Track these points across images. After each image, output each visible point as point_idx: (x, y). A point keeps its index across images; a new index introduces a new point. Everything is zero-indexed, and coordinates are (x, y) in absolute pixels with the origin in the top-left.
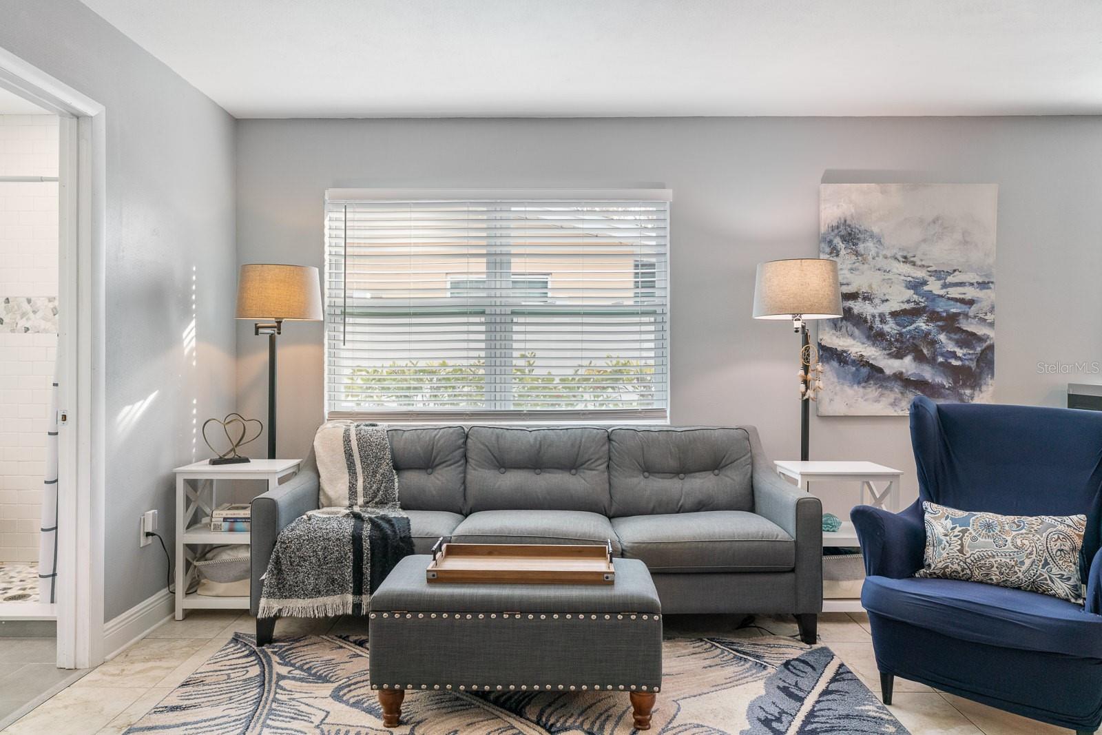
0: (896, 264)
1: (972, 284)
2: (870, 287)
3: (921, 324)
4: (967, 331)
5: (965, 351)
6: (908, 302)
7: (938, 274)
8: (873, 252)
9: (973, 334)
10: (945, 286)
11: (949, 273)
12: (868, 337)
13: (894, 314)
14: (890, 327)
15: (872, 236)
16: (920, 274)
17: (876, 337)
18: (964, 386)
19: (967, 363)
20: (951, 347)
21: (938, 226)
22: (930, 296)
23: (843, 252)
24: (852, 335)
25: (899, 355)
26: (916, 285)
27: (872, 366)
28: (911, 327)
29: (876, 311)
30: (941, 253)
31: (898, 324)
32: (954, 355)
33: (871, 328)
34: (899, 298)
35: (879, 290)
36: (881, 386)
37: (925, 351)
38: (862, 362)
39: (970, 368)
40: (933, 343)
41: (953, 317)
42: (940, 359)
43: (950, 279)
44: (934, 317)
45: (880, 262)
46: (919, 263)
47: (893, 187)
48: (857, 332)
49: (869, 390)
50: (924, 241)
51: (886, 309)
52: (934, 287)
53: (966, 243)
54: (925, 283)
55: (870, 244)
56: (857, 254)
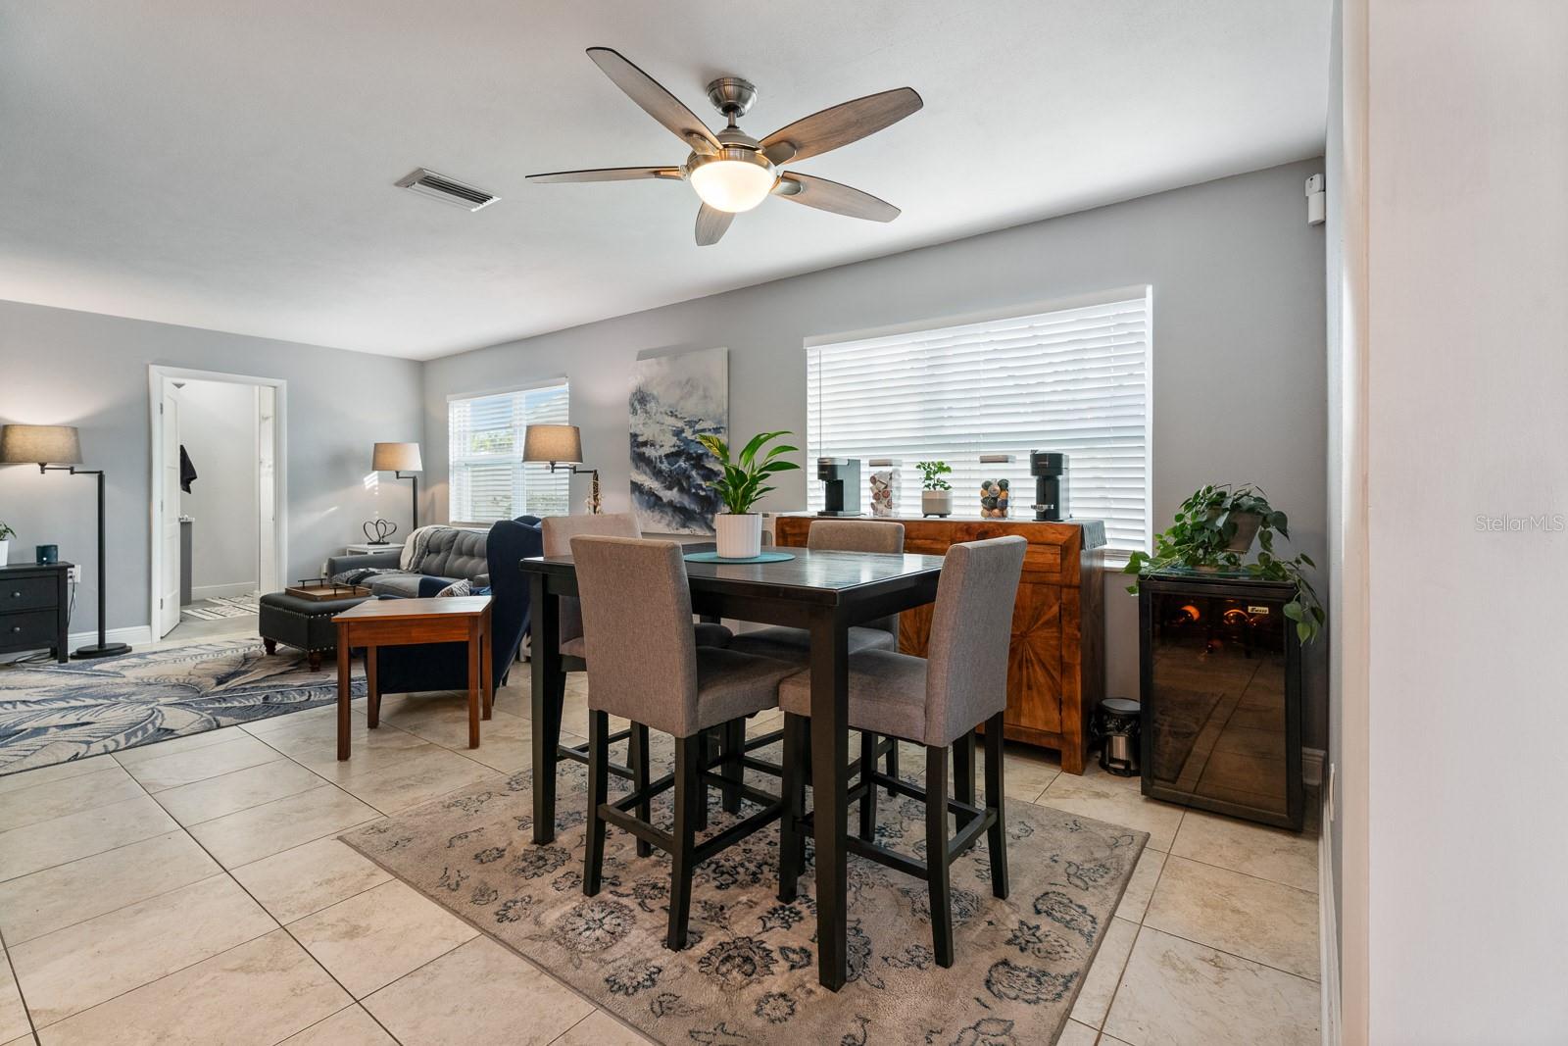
0: (666, 417)
1: (710, 430)
2: (654, 436)
3: (682, 463)
4: (707, 468)
5: (708, 483)
6: (674, 446)
7: (691, 424)
8: (654, 411)
9: (711, 470)
10: (694, 432)
11: (696, 423)
12: (654, 474)
13: (667, 456)
14: (665, 466)
15: (653, 398)
16: (680, 424)
17: (658, 474)
18: (707, 512)
19: (709, 493)
20: (699, 481)
21: (689, 385)
22: (686, 441)
23: (639, 412)
24: (645, 473)
25: (670, 488)
26: (678, 433)
27: (656, 496)
28: (677, 466)
29: (657, 455)
30: (691, 407)
31: (669, 464)
32: (700, 487)
33: (655, 467)
34: (669, 444)
35: (659, 439)
36: (661, 511)
37: (685, 484)
38: (651, 493)
39: (710, 497)
40: (689, 477)
41: (700, 457)
42: (693, 491)
43: (698, 427)
44: (689, 457)
45: (659, 417)
46: (679, 416)
47: (664, 360)
48: (648, 471)
49: (655, 514)
50: (682, 398)
51: (662, 452)
52: (688, 434)
53: (705, 397)
54: (683, 431)
55: (653, 404)
56: (646, 412)
